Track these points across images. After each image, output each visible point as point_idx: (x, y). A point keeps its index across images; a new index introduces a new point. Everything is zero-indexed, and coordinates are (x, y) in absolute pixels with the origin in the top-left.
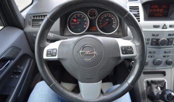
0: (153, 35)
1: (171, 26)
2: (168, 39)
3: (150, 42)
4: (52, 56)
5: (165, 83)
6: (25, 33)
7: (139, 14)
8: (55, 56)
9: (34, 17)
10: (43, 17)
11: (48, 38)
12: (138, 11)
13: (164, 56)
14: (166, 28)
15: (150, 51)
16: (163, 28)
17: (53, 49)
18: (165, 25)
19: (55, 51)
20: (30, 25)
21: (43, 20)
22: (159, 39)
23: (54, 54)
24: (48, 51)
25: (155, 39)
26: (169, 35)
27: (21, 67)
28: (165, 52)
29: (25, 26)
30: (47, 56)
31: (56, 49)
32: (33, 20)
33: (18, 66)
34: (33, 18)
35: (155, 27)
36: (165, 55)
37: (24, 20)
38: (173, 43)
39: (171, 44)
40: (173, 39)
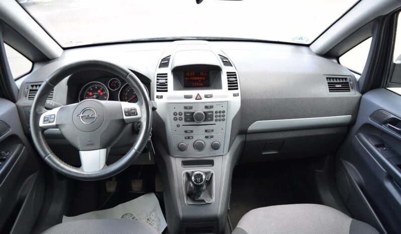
0: (185, 108)
1: (206, 97)
2: (204, 112)
3: (183, 116)
4: (49, 122)
5: (212, 174)
6: (17, 107)
7: (167, 82)
8: (53, 122)
9: (32, 86)
10: (38, 86)
11: (46, 106)
12: (167, 79)
13: (206, 137)
14: (201, 99)
15: (186, 130)
16: (196, 99)
17: (51, 115)
18: (198, 95)
19: (53, 116)
20: (26, 96)
21: (37, 90)
22: (194, 113)
23: (52, 120)
24: (45, 118)
25: (188, 113)
26: (206, 107)
27: (7, 152)
28: (206, 131)
29: (19, 97)
30: (44, 123)
31: (54, 115)
32: (31, 90)
33: (3, 152)
34: (30, 88)
35: (187, 97)
36: (207, 134)
37: (19, 90)
38: (214, 118)
39: (212, 120)
40: (212, 112)
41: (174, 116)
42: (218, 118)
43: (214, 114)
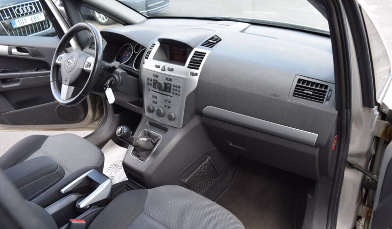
0: (154, 76)
1: (169, 69)
2: (165, 83)
3: (152, 83)
5: (159, 139)
8: (60, 61)
13: (165, 106)
14: (165, 71)
15: (153, 95)
16: (162, 70)
17: (61, 56)
18: (164, 66)
19: (61, 58)
22: (158, 81)
25: (155, 80)
26: (167, 79)
28: (165, 100)
35: (157, 66)
36: (166, 104)
38: (172, 91)
39: (170, 92)
40: (170, 85)
41: (147, 81)
42: (175, 92)
43: (172, 87)
